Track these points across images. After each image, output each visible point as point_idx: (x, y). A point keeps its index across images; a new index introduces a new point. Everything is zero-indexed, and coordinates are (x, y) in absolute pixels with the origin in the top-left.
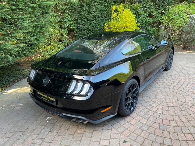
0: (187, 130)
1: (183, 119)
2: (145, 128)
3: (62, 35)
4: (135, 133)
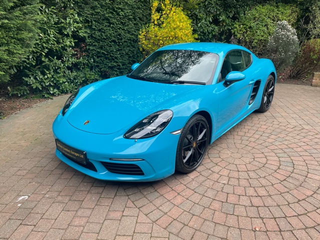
0: (267, 212)
1: (262, 192)
2: (197, 210)
3: (64, 49)
4: (179, 220)
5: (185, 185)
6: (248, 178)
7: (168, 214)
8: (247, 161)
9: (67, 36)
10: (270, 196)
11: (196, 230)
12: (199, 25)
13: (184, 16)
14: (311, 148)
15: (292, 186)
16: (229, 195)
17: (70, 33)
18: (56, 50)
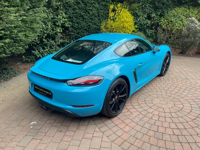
0: (184, 139)
1: (180, 126)
2: (139, 136)
3: (56, 34)
4: (128, 141)
5: (131, 120)
6: (171, 117)
7: (121, 137)
8: (170, 106)
9: (58, 26)
10: (186, 129)
11: (139, 148)
12: (138, 20)
13: (129, 14)
16: (159, 127)
17: (60, 25)
18: (52, 34)
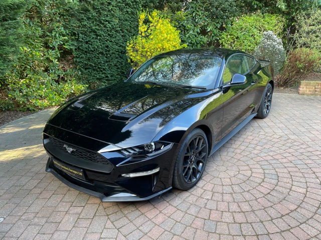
0: (250, 229)
1: (245, 207)
2: (179, 229)
5: (168, 202)
6: (232, 192)
7: (149, 234)
8: (232, 174)
10: (253, 211)
12: (187, 36)
14: (296, 159)
15: (276, 200)
16: (212, 212)
17: (56, 46)
